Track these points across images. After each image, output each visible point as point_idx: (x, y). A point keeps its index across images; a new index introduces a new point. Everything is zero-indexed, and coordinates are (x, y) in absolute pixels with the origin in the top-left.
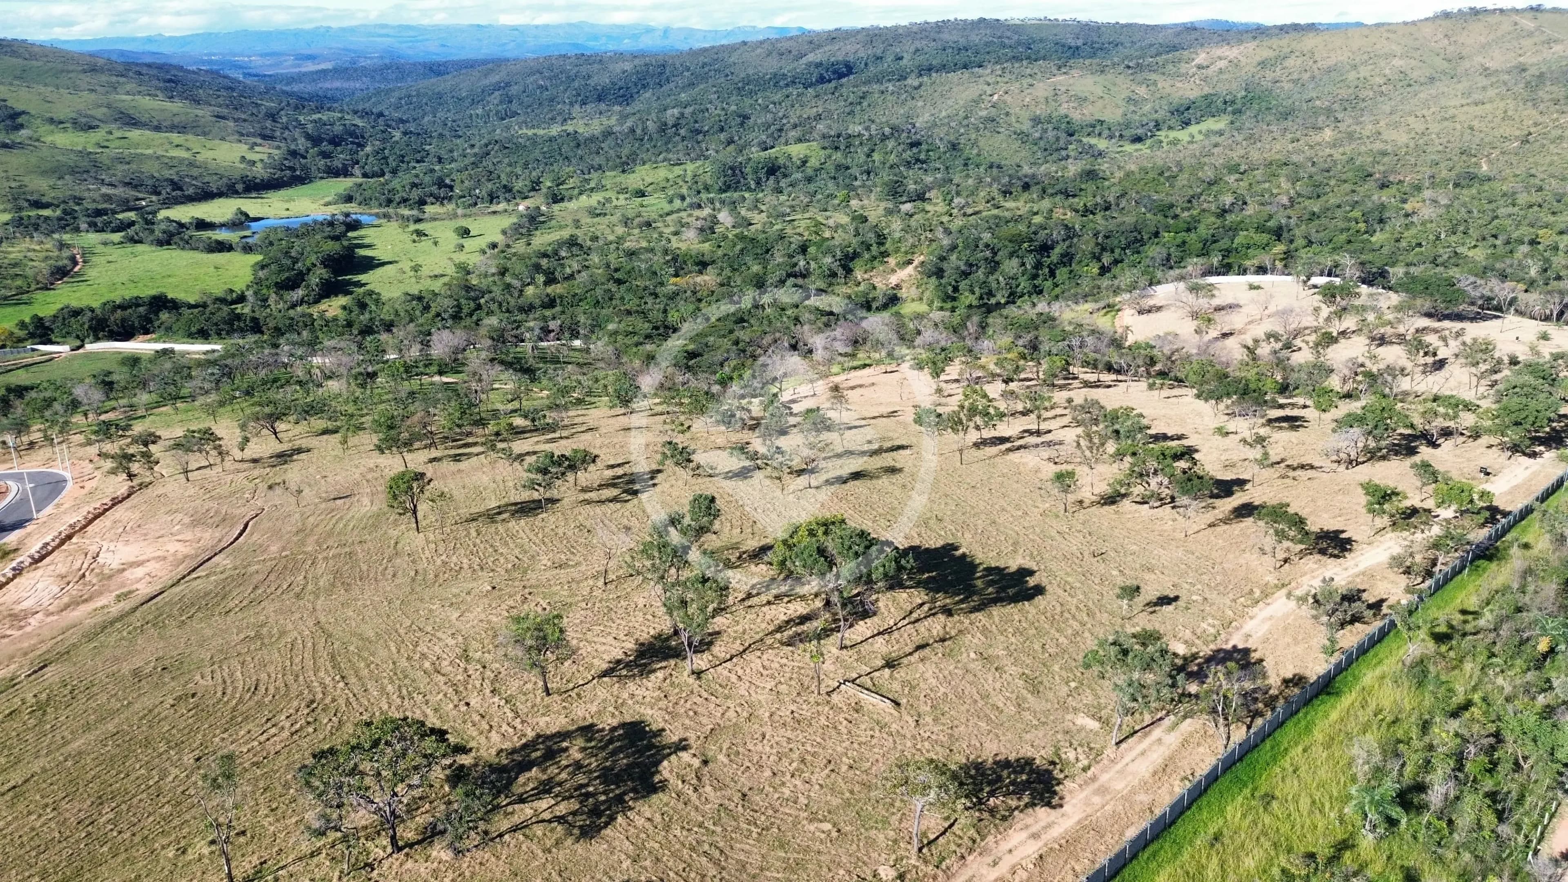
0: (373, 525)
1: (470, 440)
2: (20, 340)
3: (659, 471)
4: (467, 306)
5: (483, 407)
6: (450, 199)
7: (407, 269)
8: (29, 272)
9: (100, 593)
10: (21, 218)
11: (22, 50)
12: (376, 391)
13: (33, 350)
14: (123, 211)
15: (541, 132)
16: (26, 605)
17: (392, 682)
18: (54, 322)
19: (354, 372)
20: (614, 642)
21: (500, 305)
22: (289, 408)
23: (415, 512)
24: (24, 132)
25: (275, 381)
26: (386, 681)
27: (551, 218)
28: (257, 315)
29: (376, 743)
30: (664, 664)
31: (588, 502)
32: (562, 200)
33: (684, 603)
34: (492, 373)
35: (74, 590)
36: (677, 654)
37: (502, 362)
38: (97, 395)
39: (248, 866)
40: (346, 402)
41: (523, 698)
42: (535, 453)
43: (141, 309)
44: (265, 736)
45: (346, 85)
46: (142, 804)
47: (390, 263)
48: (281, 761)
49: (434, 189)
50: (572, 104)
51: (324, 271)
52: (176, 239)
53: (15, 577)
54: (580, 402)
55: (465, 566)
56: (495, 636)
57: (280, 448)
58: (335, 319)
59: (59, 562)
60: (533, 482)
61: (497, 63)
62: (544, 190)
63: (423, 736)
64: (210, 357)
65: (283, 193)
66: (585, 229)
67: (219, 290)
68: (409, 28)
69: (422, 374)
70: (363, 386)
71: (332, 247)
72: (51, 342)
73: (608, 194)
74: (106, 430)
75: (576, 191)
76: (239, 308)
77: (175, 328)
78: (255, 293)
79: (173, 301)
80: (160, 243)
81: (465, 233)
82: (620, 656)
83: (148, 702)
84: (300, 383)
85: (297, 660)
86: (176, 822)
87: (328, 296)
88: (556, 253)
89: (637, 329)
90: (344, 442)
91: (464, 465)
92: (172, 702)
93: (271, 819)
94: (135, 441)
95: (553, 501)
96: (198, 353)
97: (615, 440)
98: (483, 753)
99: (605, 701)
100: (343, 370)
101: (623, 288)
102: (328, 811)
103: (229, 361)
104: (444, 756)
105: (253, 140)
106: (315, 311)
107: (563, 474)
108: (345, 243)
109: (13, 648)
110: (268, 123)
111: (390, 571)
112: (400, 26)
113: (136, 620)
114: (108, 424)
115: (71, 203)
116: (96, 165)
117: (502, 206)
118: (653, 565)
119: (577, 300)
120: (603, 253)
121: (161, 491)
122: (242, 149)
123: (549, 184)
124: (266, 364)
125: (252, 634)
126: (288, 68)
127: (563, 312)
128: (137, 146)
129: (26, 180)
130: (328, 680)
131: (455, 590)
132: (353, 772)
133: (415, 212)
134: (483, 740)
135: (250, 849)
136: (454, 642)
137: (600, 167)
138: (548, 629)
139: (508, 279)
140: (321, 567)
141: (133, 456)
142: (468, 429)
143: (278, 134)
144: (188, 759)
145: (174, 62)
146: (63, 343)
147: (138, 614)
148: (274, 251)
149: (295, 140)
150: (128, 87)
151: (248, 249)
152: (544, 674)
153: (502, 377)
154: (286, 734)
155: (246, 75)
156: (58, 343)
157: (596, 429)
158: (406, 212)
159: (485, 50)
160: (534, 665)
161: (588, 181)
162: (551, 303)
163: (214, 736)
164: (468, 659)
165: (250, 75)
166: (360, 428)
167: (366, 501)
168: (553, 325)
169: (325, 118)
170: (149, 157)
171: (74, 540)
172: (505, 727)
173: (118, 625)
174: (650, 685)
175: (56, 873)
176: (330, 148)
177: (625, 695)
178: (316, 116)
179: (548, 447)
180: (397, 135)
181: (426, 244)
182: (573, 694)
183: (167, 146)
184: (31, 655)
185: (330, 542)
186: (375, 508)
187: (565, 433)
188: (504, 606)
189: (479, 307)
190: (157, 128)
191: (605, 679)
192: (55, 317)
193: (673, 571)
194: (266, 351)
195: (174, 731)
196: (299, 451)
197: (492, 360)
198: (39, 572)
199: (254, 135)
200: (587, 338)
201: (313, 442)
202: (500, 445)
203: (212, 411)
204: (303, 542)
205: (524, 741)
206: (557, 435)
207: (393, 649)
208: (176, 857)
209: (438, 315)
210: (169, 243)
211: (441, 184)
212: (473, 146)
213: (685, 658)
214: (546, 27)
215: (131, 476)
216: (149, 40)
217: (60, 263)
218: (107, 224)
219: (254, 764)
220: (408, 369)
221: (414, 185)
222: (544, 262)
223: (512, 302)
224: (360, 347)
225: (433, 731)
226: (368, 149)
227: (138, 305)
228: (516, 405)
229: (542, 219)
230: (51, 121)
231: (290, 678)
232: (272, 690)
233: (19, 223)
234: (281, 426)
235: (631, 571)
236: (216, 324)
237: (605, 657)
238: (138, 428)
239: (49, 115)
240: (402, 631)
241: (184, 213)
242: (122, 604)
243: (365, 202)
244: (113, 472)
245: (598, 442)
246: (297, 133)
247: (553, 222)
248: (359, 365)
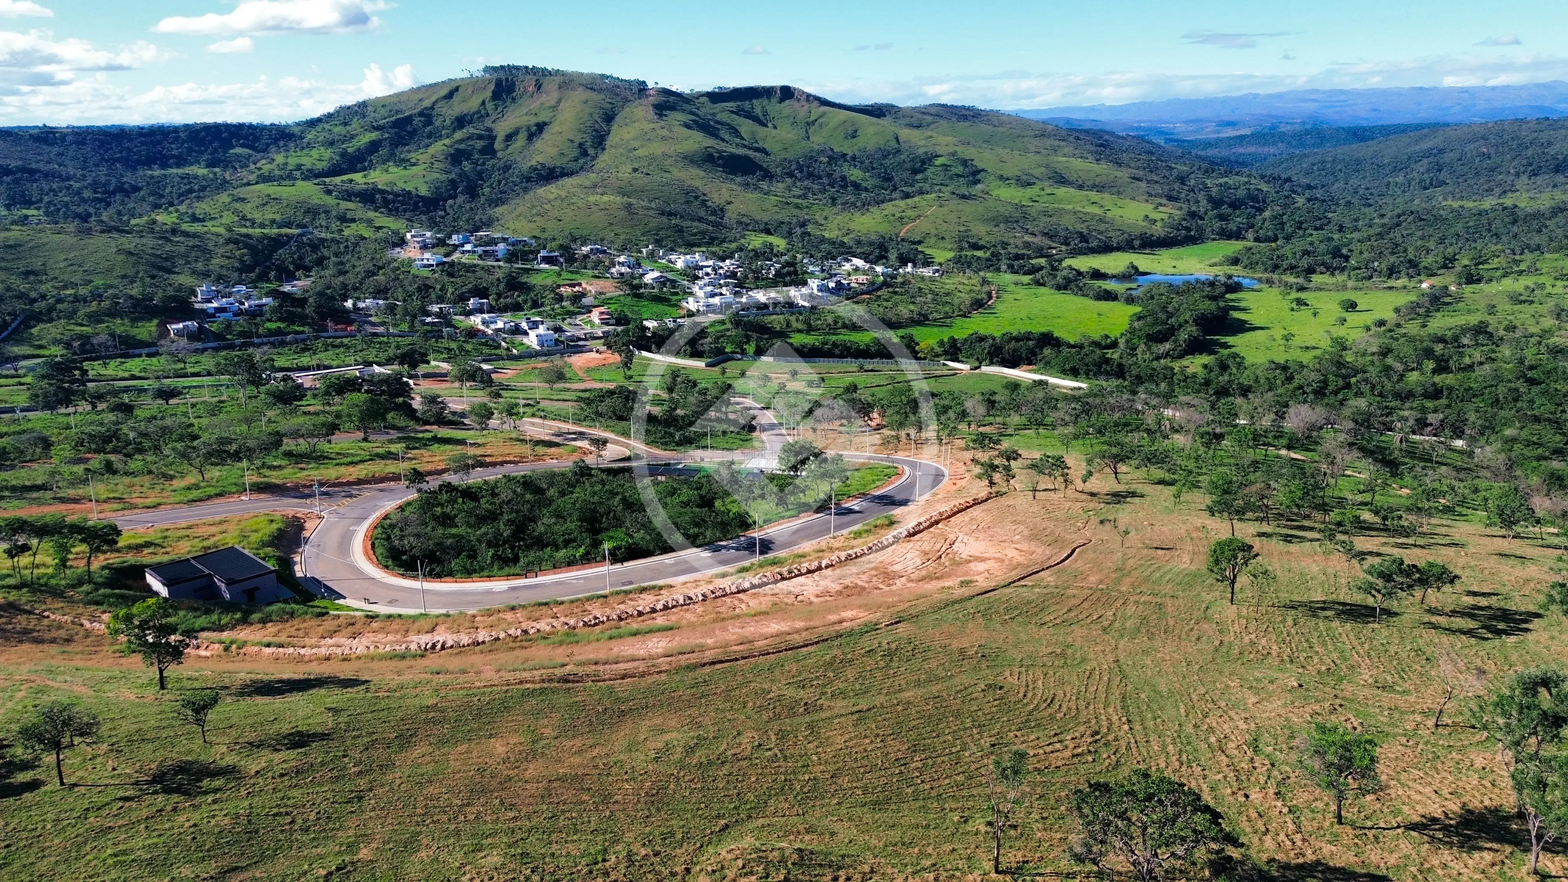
0: (1188, 583)
1: (1306, 523)
2: (937, 355)
3: (1538, 616)
4: (1334, 382)
5: (1329, 492)
6: (1343, 269)
7: (1278, 337)
8: (956, 301)
9: (947, 576)
10: (961, 257)
11: (994, 119)
12: (1219, 453)
13: (944, 365)
14: (1036, 257)
15: (1470, 204)
16: (897, 568)
17: (1174, 743)
18: (963, 344)
19: (1202, 430)
20: (1433, 796)
21: (1373, 387)
22: (1133, 452)
23: (1233, 582)
24: (979, 186)
25: (1126, 424)
26: (1169, 740)
27: (1459, 299)
28: (1124, 361)
29: (1149, 798)
30: (1495, 846)
31: (1435, 627)
32: (1479, 281)
33: (1542, 785)
34: (1348, 458)
35: (932, 566)
36: (1520, 841)
37: (1362, 449)
38: (981, 410)
39: (1012, 859)
40: (1189, 457)
41: (1310, 815)
42: (1379, 554)
43: (1031, 343)
44: (1050, 748)
45: (1260, 150)
46: (943, 766)
47: (1262, 328)
48: (1059, 778)
49: (1327, 258)
50: (1518, 175)
51: (1194, 328)
52: (1073, 286)
53: (894, 543)
54: (1448, 510)
55: (1274, 653)
56: (1292, 737)
57: (1116, 487)
58: (1194, 376)
59: (925, 541)
60: (1371, 586)
61: (1435, 127)
62: (1458, 269)
63: (1195, 810)
64: (1075, 393)
65: (1175, 251)
66: (1500, 316)
67: (1096, 336)
68: (1342, 92)
69: (1270, 445)
70: (1207, 445)
71: (1208, 306)
72: (958, 360)
73: (1542, 279)
74: (982, 441)
75: (1499, 273)
76: (1109, 354)
77: (1053, 362)
78: (1127, 341)
79: (1057, 339)
80: (1059, 288)
81: (1352, 306)
82: (1438, 814)
83: (964, 679)
84: (1149, 431)
85: (1092, 689)
86: (965, 793)
87: (1192, 353)
88: (1456, 339)
89: (1545, 440)
90: (1177, 496)
91: (1294, 548)
92: (983, 687)
93: (1040, 826)
94: (1001, 455)
95: (1390, 613)
96: (1066, 388)
97: (1485, 565)
98: (1252, 852)
99: (1407, 857)
100: (1192, 427)
101: (1535, 389)
102: (1092, 842)
103: (1090, 400)
104: (1213, 839)
105: (1159, 200)
106: (1177, 366)
107: (1410, 587)
108: (1222, 304)
109: (881, 599)
110: (1176, 186)
111: (1195, 634)
112: (1331, 91)
113: (970, 606)
114: (984, 436)
115: (999, 247)
116: (1025, 217)
117: (1402, 281)
118: (1508, 725)
119: (1470, 394)
120: (1518, 345)
121: (1011, 502)
122: (1147, 209)
123: (1466, 262)
124: (1121, 408)
125: (1059, 651)
126: (1209, 133)
127: (1449, 406)
128: (1061, 201)
129: (971, 226)
130: (1115, 718)
131: (1257, 674)
132: (1122, 816)
133: (1301, 280)
134: (1255, 840)
135: (1017, 844)
136: (1245, 727)
137: (1538, 248)
138: (1357, 753)
139: (1389, 361)
140: (1130, 610)
141: (997, 467)
142: (1307, 511)
143: (1183, 195)
144: (986, 742)
145: (1108, 128)
146: (967, 363)
147: (973, 601)
148: (1153, 305)
149: (1198, 202)
150: (1066, 150)
151: (1130, 300)
152: (1340, 797)
153: (1357, 464)
154: (1068, 753)
155: (1168, 140)
156: (962, 362)
157: (1462, 546)
158: (1291, 279)
159: (1424, 114)
160: (1330, 785)
161: (1517, 262)
162: (1436, 393)
163: (1010, 731)
164: (1256, 750)
165: (1171, 140)
166: (1196, 486)
167: (1186, 558)
168: (1432, 418)
169: (1231, 182)
170: (1068, 212)
171: (940, 526)
172: (1282, 837)
173: (957, 606)
174: (1470, 862)
175: (873, 794)
176: (1229, 211)
177: (1436, 862)
178: (1222, 180)
179: (1397, 552)
180: (1300, 201)
181: (1304, 314)
182: (1370, 834)
183: (1085, 203)
184: (892, 609)
185: (1143, 589)
186: (1193, 568)
187: (1421, 541)
188: (1308, 709)
189: (1348, 386)
190: (1081, 187)
191: (1413, 833)
192: (965, 340)
193: (1533, 740)
194: (1125, 397)
195: (980, 713)
196: (1133, 494)
197: (1351, 445)
198: (911, 545)
199: (1161, 196)
200: (1472, 439)
201: (1148, 489)
202: (1340, 537)
203: (1066, 442)
204: (1118, 581)
205: (1301, 860)
206: (1410, 541)
207: (1182, 711)
208: (959, 822)
209: (1301, 387)
210: (1065, 289)
211: (1336, 253)
212: (1382, 216)
213: (1527, 850)
214: (1506, 88)
215: (992, 484)
216: (1092, 109)
217: (979, 297)
218: (1022, 267)
219: (1036, 769)
220: (1256, 437)
221: (1307, 253)
222: (1438, 348)
223: (1388, 386)
224: (1213, 407)
225: (1207, 809)
226: (1267, 214)
227: (1029, 339)
228: (1367, 497)
229: (1447, 300)
230: (1001, 177)
231: (1082, 704)
232: (1064, 709)
233: (958, 260)
234: (1122, 468)
235: (1473, 721)
236: (1087, 365)
237: (1418, 807)
238: (1006, 444)
239: (1001, 173)
240: (1195, 697)
241: (1084, 263)
242: (964, 589)
243: (1251, 266)
244: (979, 477)
245: (1462, 561)
246: (1201, 196)
247: (1461, 305)
248: (1208, 424)
